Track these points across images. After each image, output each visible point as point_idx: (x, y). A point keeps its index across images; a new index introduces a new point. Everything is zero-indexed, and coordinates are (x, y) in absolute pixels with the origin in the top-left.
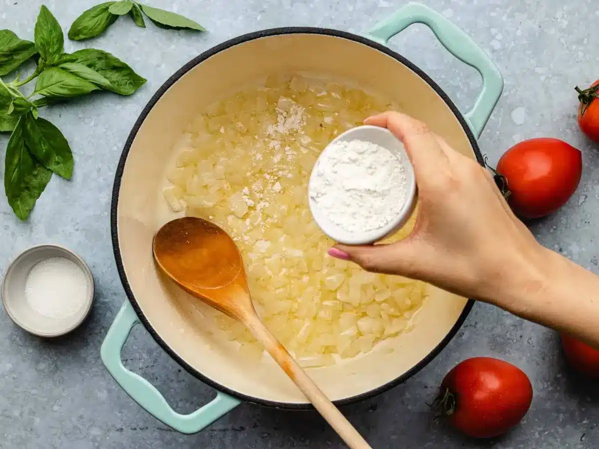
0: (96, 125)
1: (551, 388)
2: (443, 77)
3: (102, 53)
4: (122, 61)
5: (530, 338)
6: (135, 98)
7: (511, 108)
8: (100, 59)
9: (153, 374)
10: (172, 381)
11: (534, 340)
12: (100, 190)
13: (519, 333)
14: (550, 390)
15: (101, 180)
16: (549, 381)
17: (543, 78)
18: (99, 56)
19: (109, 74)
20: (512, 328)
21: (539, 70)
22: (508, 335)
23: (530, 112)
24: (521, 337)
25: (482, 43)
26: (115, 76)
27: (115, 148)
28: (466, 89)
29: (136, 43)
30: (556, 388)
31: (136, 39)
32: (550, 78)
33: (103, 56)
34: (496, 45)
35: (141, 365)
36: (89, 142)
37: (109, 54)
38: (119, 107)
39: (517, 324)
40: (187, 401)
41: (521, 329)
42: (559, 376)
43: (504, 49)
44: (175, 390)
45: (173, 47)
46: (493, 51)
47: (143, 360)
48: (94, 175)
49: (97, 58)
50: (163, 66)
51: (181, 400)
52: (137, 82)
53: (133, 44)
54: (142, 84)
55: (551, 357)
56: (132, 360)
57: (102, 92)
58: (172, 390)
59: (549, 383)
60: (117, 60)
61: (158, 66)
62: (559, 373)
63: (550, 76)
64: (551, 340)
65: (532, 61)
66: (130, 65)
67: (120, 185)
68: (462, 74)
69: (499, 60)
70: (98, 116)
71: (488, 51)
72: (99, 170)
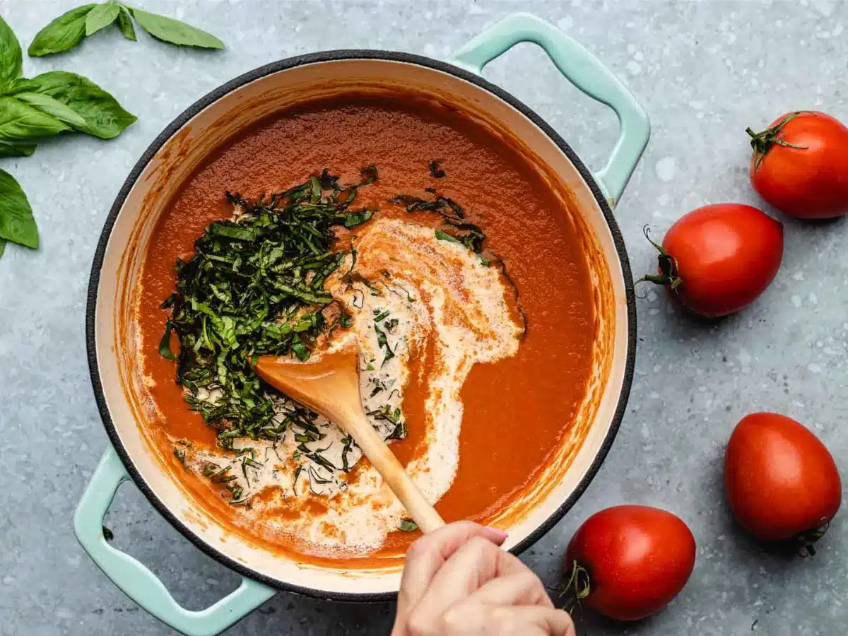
0: (67, 179)
1: (710, 556)
2: (559, 113)
3: (75, 77)
4: (102, 88)
5: (680, 485)
6: (121, 141)
7: (656, 158)
8: (72, 85)
9: (147, 532)
10: (173, 542)
11: (685, 487)
12: (73, 271)
13: (666, 477)
14: (708, 557)
15: (74, 257)
16: (707, 545)
17: (700, 116)
18: (71, 81)
19: (85, 106)
20: (655, 470)
21: (696, 105)
22: (650, 481)
23: (682, 164)
24: (668, 482)
25: (615, 65)
26: (94, 111)
27: (94, 212)
28: (591, 130)
29: (124, 63)
30: (716, 554)
31: (124, 59)
32: (711, 115)
33: (76, 81)
34: (635, 68)
35: (129, 520)
36: (58, 203)
37: (84, 78)
38: (98, 154)
39: (662, 464)
40: (194, 570)
41: (668, 471)
42: (721, 538)
43: (645, 74)
44: (177, 555)
45: (177, 69)
46: (631, 77)
47: (131, 513)
48: (65, 250)
49: (69, 84)
50: (163, 95)
51: (185, 569)
52: (124, 120)
53: (119, 65)
54: (132, 122)
55: (711, 512)
56: (116, 512)
57: (73, 133)
58: (173, 555)
59: (707, 548)
60: (96, 87)
61: (155, 96)
62: (721, 534)
63: (711, 113)
64: (710, 486)
65: (686, 92)
66: (114, 96)
67: (98, 281)
68: (586, 109)
69: (638, 89)
70: (71, 165)
71: (622, 76)
72: (71, 243)
